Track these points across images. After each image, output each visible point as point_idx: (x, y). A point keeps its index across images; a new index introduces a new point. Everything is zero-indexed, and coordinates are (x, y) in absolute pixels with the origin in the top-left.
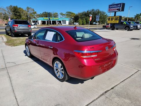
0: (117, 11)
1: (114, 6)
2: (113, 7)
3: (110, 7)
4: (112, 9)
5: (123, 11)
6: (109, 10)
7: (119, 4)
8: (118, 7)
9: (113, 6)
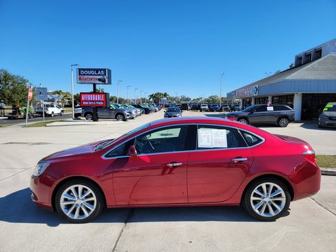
0: (98, 82)
1: (91, 72)
2: (88, 75)
3: (80, 72)
4: (86, 77)
5: (110, 84)
6: (80, 79)
7: (101, 70)
8: (99, 75)
9: (88, 72)
